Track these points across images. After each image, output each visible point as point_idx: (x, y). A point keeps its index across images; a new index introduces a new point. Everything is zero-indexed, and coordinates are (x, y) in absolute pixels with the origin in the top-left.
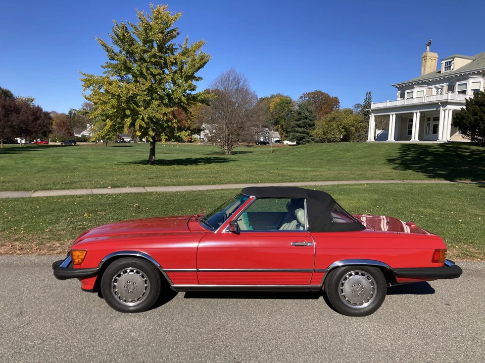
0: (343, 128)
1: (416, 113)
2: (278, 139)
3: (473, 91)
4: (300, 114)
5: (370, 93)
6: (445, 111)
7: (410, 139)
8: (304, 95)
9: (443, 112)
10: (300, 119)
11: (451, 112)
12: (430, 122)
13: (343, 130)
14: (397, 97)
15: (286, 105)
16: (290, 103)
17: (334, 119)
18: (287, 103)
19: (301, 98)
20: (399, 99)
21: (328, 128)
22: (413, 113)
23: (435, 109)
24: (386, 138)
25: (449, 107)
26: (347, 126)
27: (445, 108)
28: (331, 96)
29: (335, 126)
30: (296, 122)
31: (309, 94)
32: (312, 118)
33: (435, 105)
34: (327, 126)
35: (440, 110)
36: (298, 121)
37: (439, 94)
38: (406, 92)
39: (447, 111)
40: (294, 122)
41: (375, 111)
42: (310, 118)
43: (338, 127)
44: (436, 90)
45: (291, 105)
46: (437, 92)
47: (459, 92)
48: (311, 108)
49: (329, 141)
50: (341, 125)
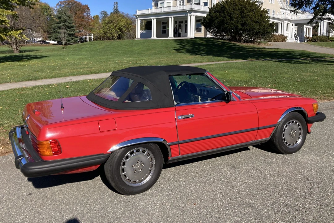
0: (118, 29)
1: (171, 18)
2: (41, 39)
3: (203, 4)
4: (60, 18)
5: (117, 3)
6: (190, 16)
7: (168, 36)
8: (61, 2)
9: (190, 17)
10: (60, 23)
11: (194, 17)
12: (181, 24)
13: (119, 30)
14: (152, 6)
15: (46, 10)
16: (49, 9)
17: (111, 22)
18: (46, 9)
19: (58, 5)
20: (154, 7)
21: (108, 28)
22: (169, 18)
23: (184, 15)
24: (150, 36)
25: (193, 14)
26: (122, 28)
27: (191, 15)
28: (83, 4)
29: (113, 27)
30: (58, 25)
31: (64, 2)
32: (70, 22)
33: (184, 12)
34: (106, 27)
35: (187, 16)
36: (59, 24)
37: (182, 5)
38: (159, 2)
39: (192, 17)
40: (56, 25)
41: (140, 16)
42: (69, 21)
43: (115, 27)
44: (179, 2)
45: (50, 10)
46: (180, 3)
47: (195, 4)
48: (69, 13)
49: (109, 39)
50: (117, 26)
